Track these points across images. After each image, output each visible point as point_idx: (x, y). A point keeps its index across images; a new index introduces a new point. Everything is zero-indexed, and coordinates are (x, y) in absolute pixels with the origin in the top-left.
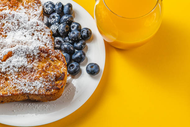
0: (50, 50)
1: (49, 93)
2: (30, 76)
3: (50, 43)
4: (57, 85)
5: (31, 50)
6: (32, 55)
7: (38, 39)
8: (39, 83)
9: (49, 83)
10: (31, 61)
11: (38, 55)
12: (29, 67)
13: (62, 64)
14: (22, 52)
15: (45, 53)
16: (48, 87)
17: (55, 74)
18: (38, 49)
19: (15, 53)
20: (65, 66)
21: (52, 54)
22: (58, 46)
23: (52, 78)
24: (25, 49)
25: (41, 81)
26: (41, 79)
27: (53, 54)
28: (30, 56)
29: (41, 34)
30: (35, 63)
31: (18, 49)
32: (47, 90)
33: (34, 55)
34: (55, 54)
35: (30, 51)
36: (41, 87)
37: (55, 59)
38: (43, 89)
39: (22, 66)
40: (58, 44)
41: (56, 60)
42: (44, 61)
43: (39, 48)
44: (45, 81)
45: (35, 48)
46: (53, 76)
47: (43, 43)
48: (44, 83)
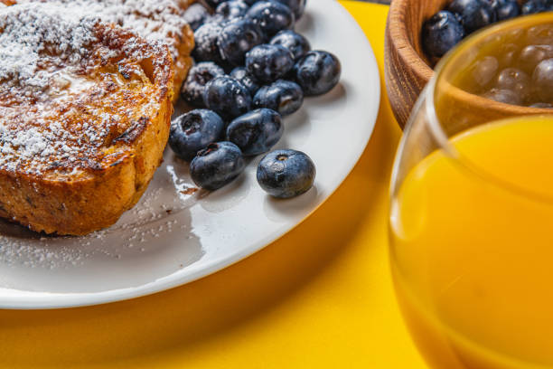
0: (132, 39)
1: (57, 178)
5: (65, 27)
6: (63, 46)
11: (82, 50)
12: (34, 84)
13: (155, 90)
14: (33, 30)
15: (110, 48)
16: (64, 159)
17: (113, 121)
18: (90, 25)
19: (8, 28)
20: (162, 98)
21: (133, 51)
22: (197, 88)
23: (94, 133)
24: (46, 19)
25: (51, 136)
26: (54, 129)
27: (135, 54)
28: (54, 50)
29: (146, 25)
31: (21, 16)
32: (55, 166)
33: (69, 47)
34: (144, 52)
35: (61, 29)
36: (38, 153)
37: (137, 72)
38: (43, 160)
39: (11, 76)
40: (198, 82)
41: (137, 77)
42: (97, 75)
43: (96, 25)
44: (67, 139)
45: (81, 21)
46: (104, 126)
48: (58, 143)
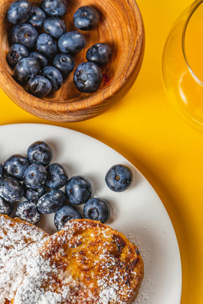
2: (84, 299)
3: (28, 231)
4: (128, 259)
5: (38, 275)
6: (46, 277)
7: (7, 248)
8: (108, 291)
9: (117, 272)
10: (56, 285)
11: (53, 266)
12: (66, 294)
13: (96, 230)
14: (33, 293)
15: (57, 251)
16: (124, 278)
17: (106, 253)
18: (42, 261)
20: (103, 227)
21: (66, 239)
22: (36, 216)
23: (110, 263)
24: (31, 285)
25: (105, 285)
26: (102, 284)
27: (69, 238)
28: (46, 283)
30: (64, 279)
31: (24, 298)
32: (128, 282)
33: (48, 274)
34: (69, 234)
35: (37, 277)
36: (116, 291)
37: (79, 238)
38: (122, 289)
40: (32, 216)
41: (81, 239)
42: (70, 260)
43: (43, 257)
44: (108, 277)
45: (38, 265)
46: (108, 258)
47: (20, 242)
48: (110, 282)
